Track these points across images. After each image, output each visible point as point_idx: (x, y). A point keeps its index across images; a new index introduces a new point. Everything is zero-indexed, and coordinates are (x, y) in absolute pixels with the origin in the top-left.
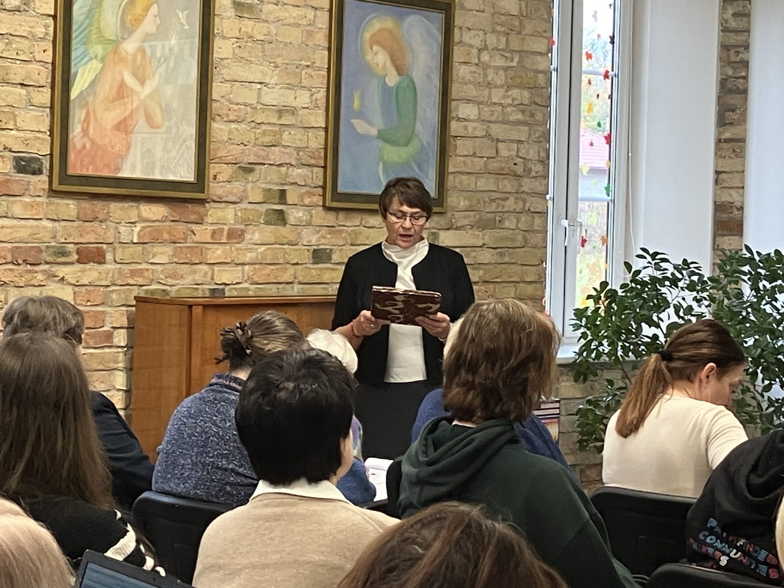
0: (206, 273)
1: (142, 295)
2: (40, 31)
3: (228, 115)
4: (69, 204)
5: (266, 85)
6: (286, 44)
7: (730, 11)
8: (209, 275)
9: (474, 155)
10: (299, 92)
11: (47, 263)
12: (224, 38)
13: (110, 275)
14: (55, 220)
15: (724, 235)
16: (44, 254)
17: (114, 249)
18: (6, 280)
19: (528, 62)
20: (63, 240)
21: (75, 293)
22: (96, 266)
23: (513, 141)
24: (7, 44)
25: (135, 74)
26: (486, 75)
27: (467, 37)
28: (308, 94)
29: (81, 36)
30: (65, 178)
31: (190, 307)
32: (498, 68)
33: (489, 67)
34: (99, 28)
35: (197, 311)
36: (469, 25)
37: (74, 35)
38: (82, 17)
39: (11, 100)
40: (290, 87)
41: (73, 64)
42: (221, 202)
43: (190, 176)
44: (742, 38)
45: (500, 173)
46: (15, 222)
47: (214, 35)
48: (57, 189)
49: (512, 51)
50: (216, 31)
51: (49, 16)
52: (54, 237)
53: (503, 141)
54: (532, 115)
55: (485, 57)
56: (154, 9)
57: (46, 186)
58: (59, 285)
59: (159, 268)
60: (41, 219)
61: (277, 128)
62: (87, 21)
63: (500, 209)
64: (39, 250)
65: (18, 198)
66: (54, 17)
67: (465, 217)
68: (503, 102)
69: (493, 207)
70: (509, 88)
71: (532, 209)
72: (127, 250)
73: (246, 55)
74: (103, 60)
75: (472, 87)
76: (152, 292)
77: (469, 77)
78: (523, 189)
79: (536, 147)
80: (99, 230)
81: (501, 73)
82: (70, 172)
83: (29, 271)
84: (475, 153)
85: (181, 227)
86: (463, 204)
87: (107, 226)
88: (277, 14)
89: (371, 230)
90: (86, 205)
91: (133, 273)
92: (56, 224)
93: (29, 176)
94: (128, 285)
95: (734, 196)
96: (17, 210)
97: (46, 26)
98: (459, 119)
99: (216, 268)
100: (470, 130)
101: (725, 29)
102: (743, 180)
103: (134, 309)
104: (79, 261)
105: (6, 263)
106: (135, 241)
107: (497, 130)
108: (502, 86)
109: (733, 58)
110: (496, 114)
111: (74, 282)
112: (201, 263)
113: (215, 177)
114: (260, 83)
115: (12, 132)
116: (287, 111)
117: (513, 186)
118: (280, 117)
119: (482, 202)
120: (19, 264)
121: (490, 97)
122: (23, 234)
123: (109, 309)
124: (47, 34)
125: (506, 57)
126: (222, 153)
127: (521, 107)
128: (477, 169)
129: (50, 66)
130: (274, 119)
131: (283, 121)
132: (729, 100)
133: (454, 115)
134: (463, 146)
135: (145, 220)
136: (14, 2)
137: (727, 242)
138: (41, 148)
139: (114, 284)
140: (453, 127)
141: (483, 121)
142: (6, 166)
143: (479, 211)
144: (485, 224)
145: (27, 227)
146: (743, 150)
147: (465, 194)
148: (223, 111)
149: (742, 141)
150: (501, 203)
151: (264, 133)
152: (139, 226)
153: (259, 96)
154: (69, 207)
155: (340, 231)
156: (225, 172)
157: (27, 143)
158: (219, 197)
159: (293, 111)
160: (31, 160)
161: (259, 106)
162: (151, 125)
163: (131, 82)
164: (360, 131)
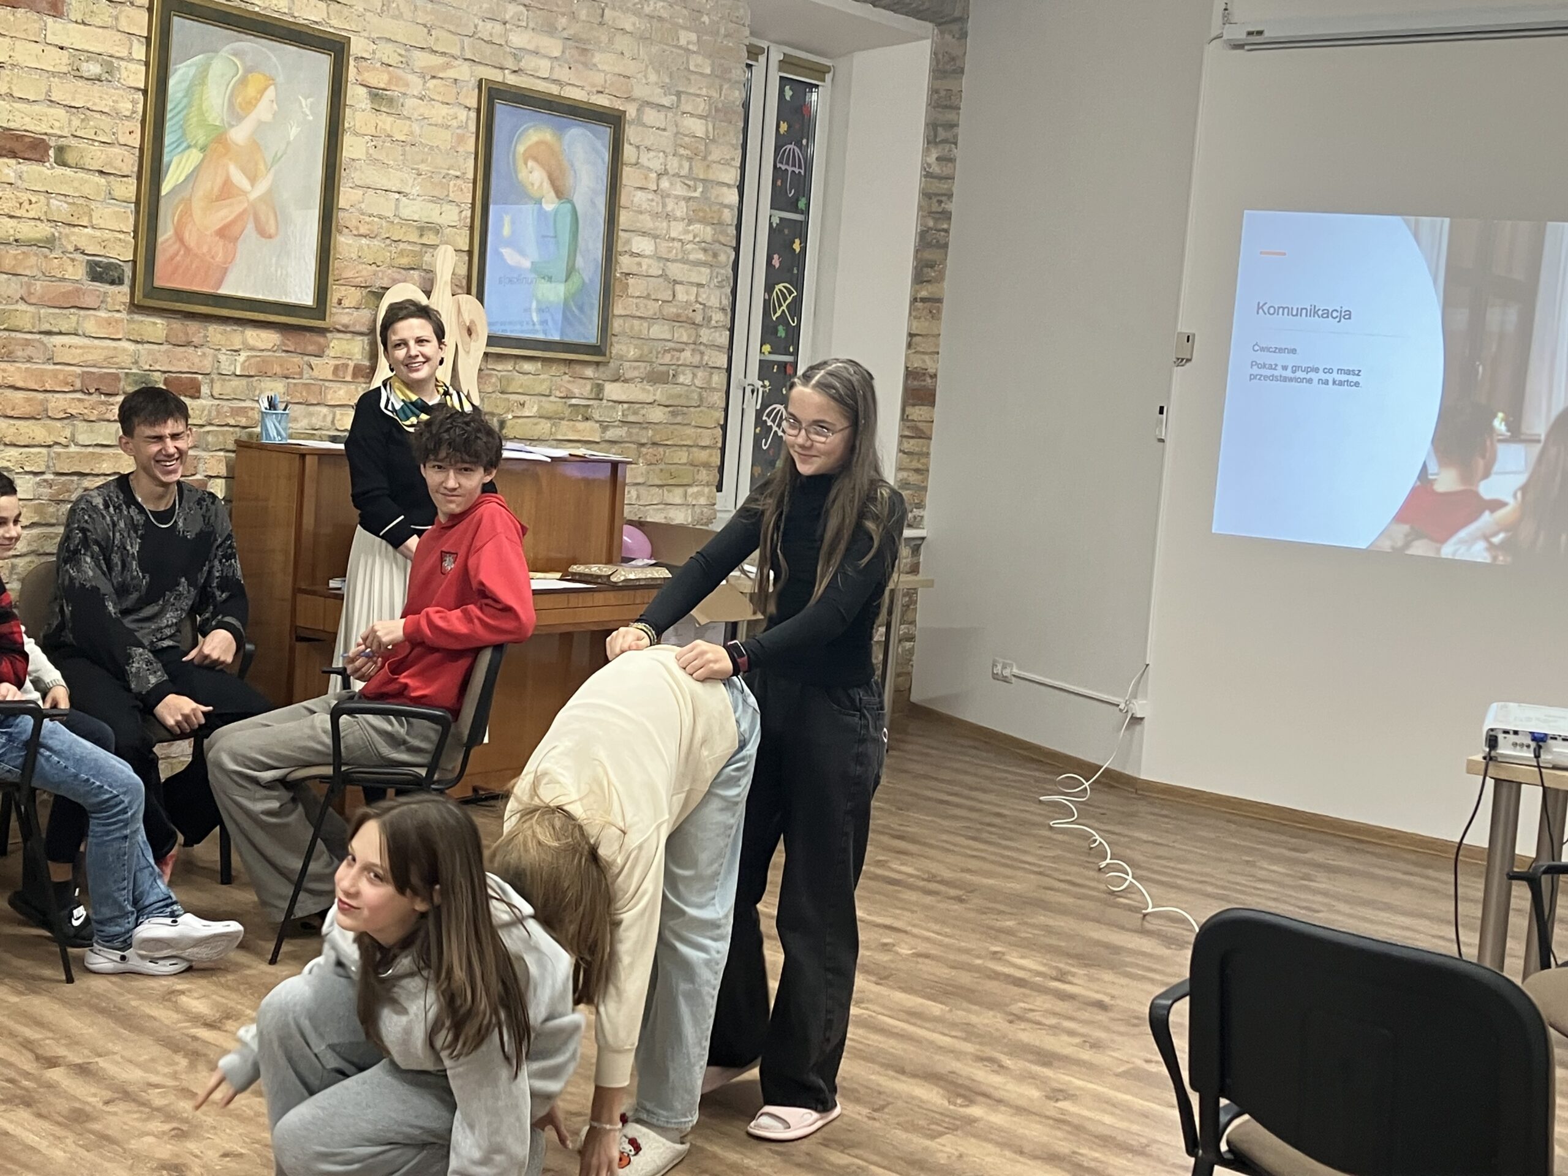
0: (324, 416)
1: (244, 438)
2: (126, 107)
3: (357, 228)
4: (155, 324)
5: (406, 195)
6: (431, 148)
7: (934, 156)
8: (329, 419)
9: (648, 297)
10: (446, 207)
12: (356, 134)
13: (206, 412)
14: (137, 342)
15: (914, 405)
16: (122, 383)
17: (212, 381)
18: (74, 412)
19: (714, 192)
20: (147, 367)
23: (692, 284)
24: (83, 120)
25: (244, 171)
26: (664, 205)
27: (646, 159)
28: (457, 210)
29: (176, 119)
30: (153, 291)
32: (677, 197)
33: (668, 196)
34: (200, 108)
35: (311, 461)
36: (648, 143)
37: (169, 116)
38: (180, 95)
39: (87, 190)
40: (435, 200)
41: (166, 150)
42: (346, 332)
43: (309, 300)
44: (944, 186)
45: (676, 320)
46: (87, 341)
47: (344, 130)
48: (142, 303)
49: (695, 179)
50: (346, 125)
51: (139, 89)
52: (136, 362)
53: (681, 283)
54: (715, 255)
55: (665, 184)
56: (271, 93)
57: (127, 300)
60: (120, 339)
61: (417, 248)
62: (185, 101)
63: (674, 362)
64: (116, 377)
65: (92, 312)
66: (145, 92)
67: (635, 368)
68: (682, 237)
69: (667, 358)
70: (690, 222)
71: (711, 364)
72: (227, 383)
73: (382, 157)
74: (203, 149)
75: (648, 218)
76: (256, 436)
77: (645, 206)
78: (701, 340)
79: (718, 292)
80: (191, 357)
81: (683, 203)
82: (158, 283)
83: (103, 403)
84: (649, 295)
85: (297, 359)
86: (632, 353)
87: (204, 354)
88: (422, 110)
89: (526, 377)
90: (177, 325)
91: (236, 412)
92: (139, 346)
93: (107, 286)
94: (227, 425)
95: (930, 365)
96: (90, 327)
97: (134, 102)
98: (632, 253)
99: (338, 411)
100: (644, 267)
101: (928, 175)
102: (937, 345)
103: (233, 455)
105: (74, 391)
106: (238, 373)
107: (676, 270)
108: (683, 219)
109: (935, 207)
110: (674, 251)
112: (318, 404)
113: (340, 302)
114: (399, 193)
115: (86, 230)
116: (430, 229)
117: (689, 337)
118: (421, 236)
119: (654, 352)
120: (90, 394)
121: (668, 231)
122: (97, 356)
123: (203, 454)
124: (134, 112)
125: (689, 186)
126: (348, 274)
127: (703, 245)
128: (650, 313)
129: (137, 152)
130: (414, 237)
131: (425, 240)
132: (928, 255)
133: (626, 249)
134: (636, 286)
135: (252, 349)
136: (93, 69)
137: (917, 413)
138: (122, 252)
139: (211, 424)
140: (625, 263)
141: (660, 258)
142: (77, 272)
143: (651, 363)
144: (656, 378)
145: (103, 348)
146: (939, 311)
147: (636, 342)
148: (352, 224)
149: (939, 301)
150: (677, 354)
151: (402, 253)
152: (244, 355)
153: (397, 207)
154: (156, 327)
155: (490, 375)
156: (353, 296)
157: (104, 245)
158: (344, 326)
159: (437, 229)
160: (109, 267)
161: (397, 220)
162: (262, 233)
163: (239, 178)
164: (510, 262)
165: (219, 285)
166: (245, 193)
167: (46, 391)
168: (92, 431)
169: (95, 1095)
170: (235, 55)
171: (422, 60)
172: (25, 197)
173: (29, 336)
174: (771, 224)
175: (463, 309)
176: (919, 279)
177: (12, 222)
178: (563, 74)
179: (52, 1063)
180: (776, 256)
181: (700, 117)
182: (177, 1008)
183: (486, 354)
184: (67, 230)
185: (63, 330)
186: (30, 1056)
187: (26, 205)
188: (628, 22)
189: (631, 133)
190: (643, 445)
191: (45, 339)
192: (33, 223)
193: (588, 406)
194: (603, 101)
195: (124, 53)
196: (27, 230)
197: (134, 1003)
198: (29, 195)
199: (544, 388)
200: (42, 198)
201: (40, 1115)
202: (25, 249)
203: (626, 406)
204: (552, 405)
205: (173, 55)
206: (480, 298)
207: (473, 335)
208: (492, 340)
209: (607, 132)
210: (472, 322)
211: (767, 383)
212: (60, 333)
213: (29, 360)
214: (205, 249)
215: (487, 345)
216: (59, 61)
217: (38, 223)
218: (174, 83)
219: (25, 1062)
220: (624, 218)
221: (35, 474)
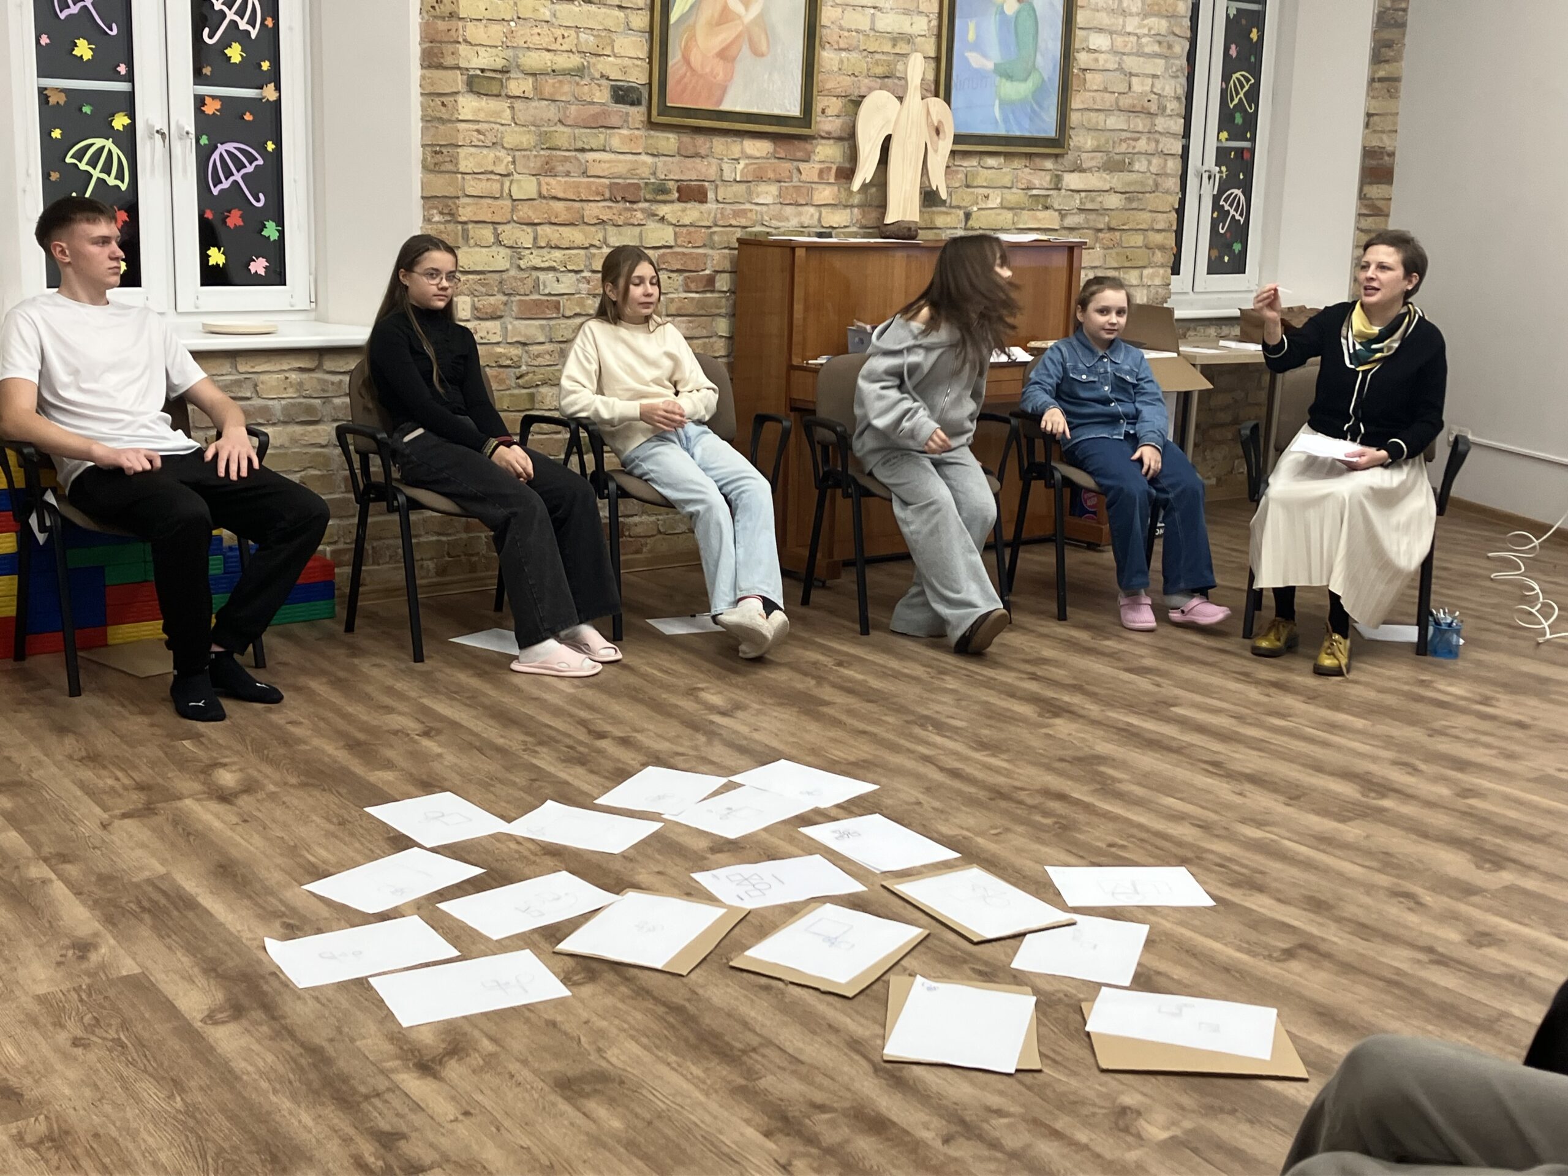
0: (812, 215)
1: (745, 237)
3: (838, 43)
4: (668, 138)
5: (880, 10)
8: (816, 217)
9: (1105, 90)
10: (917, 18)
11: (646, 201)
13: (712, 215)
14: (655, 155)
15: (1371, 183)
16: (643, 191)
17: (717, 187)
18: (605, 218)
20: (663, 177)
21: (675, 234)
22: (697, 205)
23: (1147, 76)
26: (1120, 2)
28: (926, 20)
30: (665, 110)
31: (793, 249)
35: (800, 253)
39: (610, 24)
40: (906, 12)
42: (829, 138)
43: (797, 111)
45: (1132, 111)
46: (613, 156)
48: (656, 121)
52: (654, 174)
53: (1137, 75)
54: (1170, 47)
57: (645, 118)
58: (659, 225)
59: (764, 208)
60: (640, 154)
61: (891, 58)
63: (1130, 150)
64: (638, 187)
65: (617, 130)
67: (1092, 158)
68: (1138, 31)
69: (1123, 147)
70: (1146, 16)
71: (1166, 151)
72: (729, 189)
75: (1103, 15)
76: (756, 234)
77: (1101, 4)
78: (1157, 128)
79: (1173, 82)
80: (699, 167)
82: (670, 103)
83: (628, 209)
84: (1106, 88)
85: (788, 165)
86: (1090, 144)
87: (709, 163)
89: (990, 171)
90: (686, 139)
91: (736, 214)
92: (656, 159)
93: (628, 107)
94: (731, 226)
95: (1387, 142)
96: (615, 143)
98: (1089, 51)
99: (824, 210)
100: (1101, 62)
102: (1395, 124)
103: (736, 252)
104: (680, 200)
105: (605, 200)
106: (738, 179)
107: (1131, 63)
108: (1138, 14)
110: (1130, 45)
111: (674, 222)
112: (807, 204)
113: (823, 111)
114: (874, 8)
115: (609, 59)
116: (902, 39)
117: (1144, 126)
118: (894, 46)
119: (1111, 142)
120: (617, 202)
121: (1124, 26)
122: (621, 169)
123: (710, 252)
126: (829, 86)
127: (1158, 38)
128: (1107, 106)
130: (888, 48)
131: (897, 50)
132: (1387, 35)
133: (1084, 45)
134: (1094, 80)
135: (749, 157)
137: (1375, 191)
138: (637, 77)
139: (716, 225)
140: (1082, 59)
141: (1116, 53)
142: (602, 95)
143: (1107, 152)
144: (1114, 166)
145: (626, 161)
146: (1397, 90)
147: (1092, 133)
148: (833, 39)
149: (1397, 80)
150: (1132, 143)
151: (877, 63)
152: (742, 163)
153: (873, 22)
154: (669, 141)
155: (957, 172)
156: (834, 105)
157: (624, 70)
158: (829, 133)
159: (909, 39)
160: (630, 90)
161: (872, 33)
162: (757, 53)
163: (735, 5)
164: (974, 65)
165: (720, 102)
166: (740, 17)
167: (582, 201)
168: (620, 234)
169: (633, 759)
172: (558, 32)
173: (567, 154)
174: (1228, 16)
175: (931, 110)
176: (1377, 58)
177: (548, 56)
179: (602, 736)
180: (1233, 47)
182: (698, 700)
183: (953, 153)
184: (593, 60)
185: (594, 147)
186: (584, 730)
187: (560, 40)
190: (1100, 230)
191: (579, 155)
192: (565, 55)
193: (1048, 196)
196: (564, 62)
197: (664, 696)
198: (562, 31)
199: (1007, 181)
200: (572, 32)
201: (592, 772)
202: (561, 78)
203: (1083, 194)
204: (1015, 196)
206: (948, 100)
207: (941, 135)
208: (958, 139)
210: (940, 122)
211: (1224, 169)
212: (592, 150)
213: (568, 174)
214: (708, 70)
215: (954, 143)
217: (571, 55)
219: (581, 735)
220: (1081, 18)
221: (576, 272)
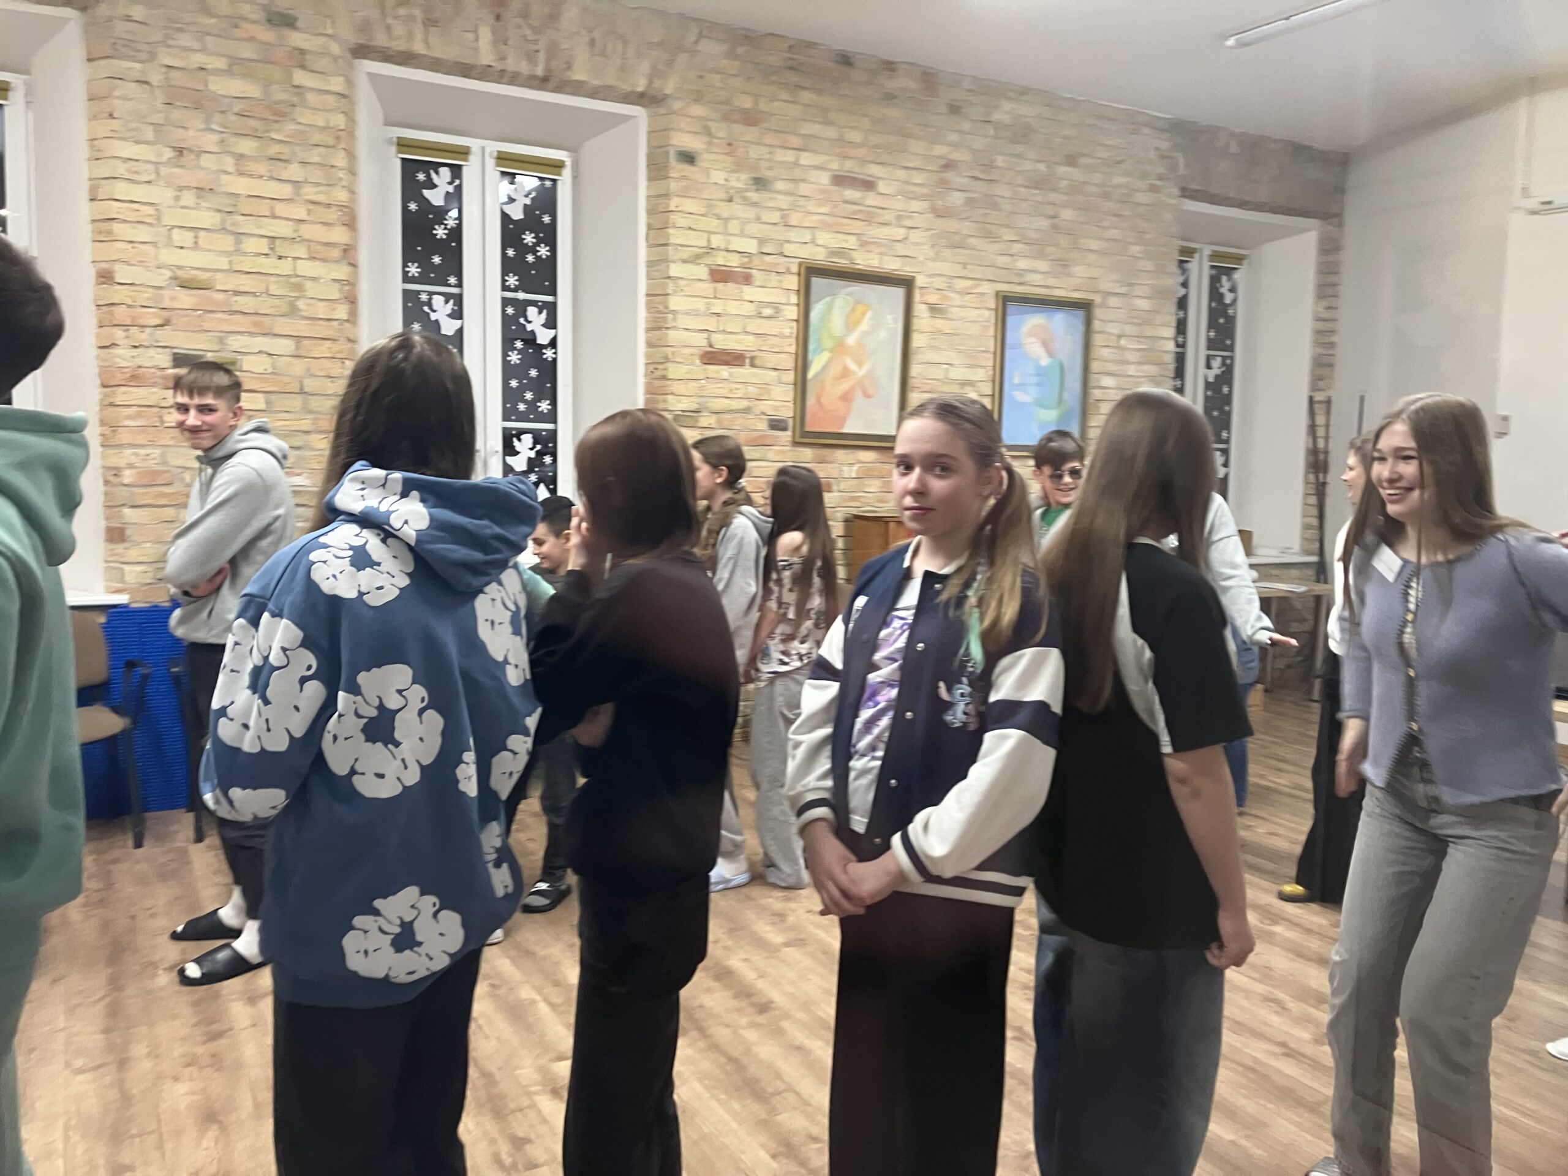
1: (857, 513)
2: (787, 331)
4: (805, 449)
5: (952, 365)
6: (967, 336)
7: (1322, 306)
10: (977, 370)
12: (921, 332)
17: (838, 482)
24: (763, 341)
25: (855, 361)
26: (1122, 355)
27: (1109, 328)
28: (984, 373)
31: (887, 522)
32: (1133, 350)
33: (1125, 349)
34: (829, 327)
35: (893, 525)
39: (766, 380)
40: (971, 366)
44: (1330, 326)
46: (769, 464)
47: (913, 330)
48: (799, 441)
49: (1144, 337)
50: (915, 327)
51: (794, 320)
55: (1123, 342)
56: (869, 315)
57: (790, 439)
65: (772, 447)
66: (797, 321)
72: (847, 483)
73: (937, 344)
74: (831, 350)
76: (864, 512)
77: (1108, 357)
80: (828, 469)
81: (1136, 353)
82: (808, 428)
87: (834, 467)
88: (961, 314)
90: (820, 451)
91: (854, 499)
93: (779, 432)
94: (847, 507)
96: (771, 455)
97: (791, 328)
101: (1318, 319)
103: (849, 524)
106: (853, 477)
109: (1324, 340)
114: (947, 364)
115: (766, 402)
116: (968, 384)
124: (791, 333)
125: (1140, 342)
129: (794, 356)
132: (1320, 372)
133: (1096, 385)
135: (861, 462)
136: (768, 312)
138: (787, 412)
140: (1096, 394)
142: (762, 426)
148: (920, 384)
152: (855, 468)
153: (945, 372)
154: (808, 452)
157: (776, 408)
159: (973, 383)
160: (781, 421)
161: (945, 381)
162: (868, 396)
163: (852, 366)
164: (1019, 399)
165: (842, 426)
166: (855, 373)
170: (848, 295)
171: (961, 284)
172: (733, 386)
177: (727, 401)
178: (1051, 281)
181: (1148, 298)
184: (757, 403)
185: (757, 458)
187: (734, 391)
188: (1094, 245)
189: (1098, 313)
192: (737, 400)
194: (1077, 295)
195: (783, 300)
196: (736, 404)
198: (735, 385)
200: (742, 386)
202: (735, 414)
205: (813, 298)
209: (1081, 313)
212: (755, 459)
214: (834, 407)
216: (749, 309)
217: (740, 400)
218: (814, 315)
220: (1095, 366)
